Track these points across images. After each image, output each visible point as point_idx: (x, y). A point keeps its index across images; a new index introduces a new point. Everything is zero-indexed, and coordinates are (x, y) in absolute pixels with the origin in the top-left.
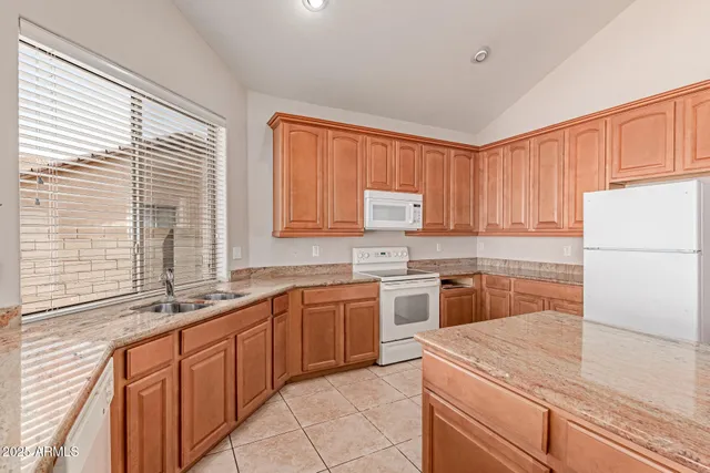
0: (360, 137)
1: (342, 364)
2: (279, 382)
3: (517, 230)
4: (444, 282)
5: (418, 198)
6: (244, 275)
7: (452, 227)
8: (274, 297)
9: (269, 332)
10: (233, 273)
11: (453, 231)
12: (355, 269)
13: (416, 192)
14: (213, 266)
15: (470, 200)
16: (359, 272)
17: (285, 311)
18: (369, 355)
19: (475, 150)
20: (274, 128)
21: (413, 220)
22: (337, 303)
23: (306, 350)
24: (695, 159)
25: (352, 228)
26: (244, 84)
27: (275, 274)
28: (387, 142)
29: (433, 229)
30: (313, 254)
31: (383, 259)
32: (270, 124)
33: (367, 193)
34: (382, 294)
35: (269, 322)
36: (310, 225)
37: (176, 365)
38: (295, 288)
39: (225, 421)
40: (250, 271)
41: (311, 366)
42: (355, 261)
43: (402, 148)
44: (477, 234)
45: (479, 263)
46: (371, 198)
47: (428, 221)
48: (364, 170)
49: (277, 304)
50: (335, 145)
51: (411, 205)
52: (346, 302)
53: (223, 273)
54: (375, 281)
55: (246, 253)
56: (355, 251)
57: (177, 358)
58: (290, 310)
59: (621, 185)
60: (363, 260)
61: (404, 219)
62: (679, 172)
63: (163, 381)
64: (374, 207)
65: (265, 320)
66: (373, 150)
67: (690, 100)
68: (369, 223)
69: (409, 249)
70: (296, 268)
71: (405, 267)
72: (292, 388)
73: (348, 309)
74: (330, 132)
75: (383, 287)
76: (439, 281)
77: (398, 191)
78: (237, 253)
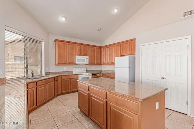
0: (75, 44)
1: (70, 91)
2: (56, 94)
3: (108, 64)
4: (93, 75)
5: (88, 57)
6: (48, 73)
7: (95, 63)
8: (55, 77)
9: (54, 84)
10: (46, 73)
11: (96, 64)
12: (74, 72)
13: (87, 56)
14: (41, 72)
15: (100, 58)
16: (74, 73)
17: (57, 80)
18: (76, 90)
19: (101, 47)
20: (55, 42)
21: (87, 62)
22: (69, 79)
23: (62, 88)
24: (132, 52)
25: (73, 63)
26: (48, 33)
27: (55, 73)
28: (81, 45)
29: (91, 64)
30: (64, 69)
31: (80, 70)
32: (54, 41)
33: (76, 56)
34: (79, 77)
35: (54, 82)
36: (63, 63)
37: (36, 88)
38: (60, 76)
39: (45, 99)
40: (50, 73)
41: (63, 92)
42: (74, 70)
43: (84, 47)
44: (101, 65)
45: (102, 71)
46: (77, 57)
47: (90, 62)
48: (75, 52)
49: (56, 79)
50: (69, 46)
51: (86, 59)
52: (71, 79)
53: (44, 73)
54: (77, 74)
55: (49, 69)
56: (74, 68)
57: (36, 87)
58: (58, 80)
59: (124, 56)
60: (75, 70)
61: (84, 62)
62: (130, 54)
63: (34, 90)
64: (78, 59)
65: (53, 81)
66: (77, 47)
67: (131, 42)
68: (77, 62)
69: (86, 68)
70: (60, 72)
71: (85, 72)
72: (59, 96)
73: (71, 80)
74: (68, 43)
75: (79, 75)
76: (91, 74)
77: (83, 56)
78: (47, 69)
